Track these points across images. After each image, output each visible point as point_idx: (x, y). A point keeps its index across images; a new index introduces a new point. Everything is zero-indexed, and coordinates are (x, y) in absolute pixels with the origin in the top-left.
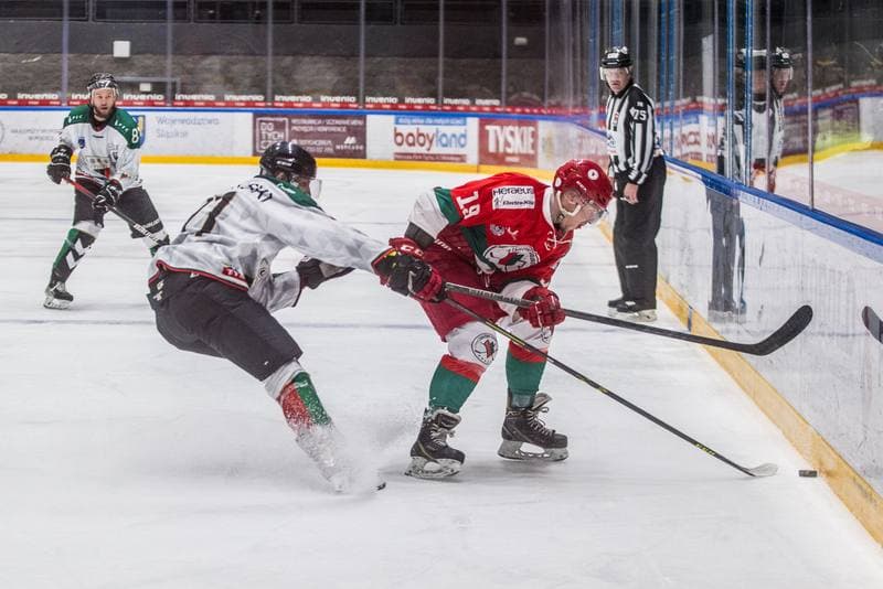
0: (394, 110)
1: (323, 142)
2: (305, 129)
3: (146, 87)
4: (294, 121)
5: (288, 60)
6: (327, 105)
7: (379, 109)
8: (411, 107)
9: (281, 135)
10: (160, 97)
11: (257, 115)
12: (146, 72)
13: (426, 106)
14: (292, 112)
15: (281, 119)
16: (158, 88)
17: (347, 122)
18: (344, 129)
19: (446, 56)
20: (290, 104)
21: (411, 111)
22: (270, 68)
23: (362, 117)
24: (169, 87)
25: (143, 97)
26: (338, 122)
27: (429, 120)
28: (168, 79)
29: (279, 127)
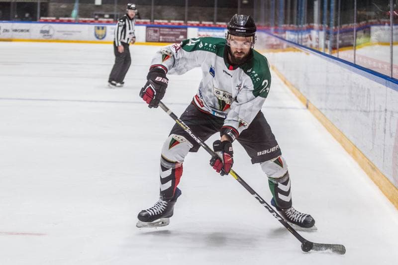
0: (198, 26)
1: (171, 37)
2: (165, 33)
3: (107, 16)
4: (161, 29)
5: (159, 7)
6: (173, 24)
7: (192, 26)
8: (204, 25)
9: (156, 35)
10: (111, 20)
11: (148, 27)
12: (107, 11)
13: (210, 25)
14: (160, 26)
15: (156, 29)
16: (111, 16)
17: (180, 30)
18: (179, 33)
19: (218, 6)
20: (160, 23)
21: (204, 27)
22: (153, 9)
23: (186, 28)
24: (115, 16)
25: (106, 20)
26: (177, 30)
27: (211, 30)
28: (115, 13)
29: (156, 31)
